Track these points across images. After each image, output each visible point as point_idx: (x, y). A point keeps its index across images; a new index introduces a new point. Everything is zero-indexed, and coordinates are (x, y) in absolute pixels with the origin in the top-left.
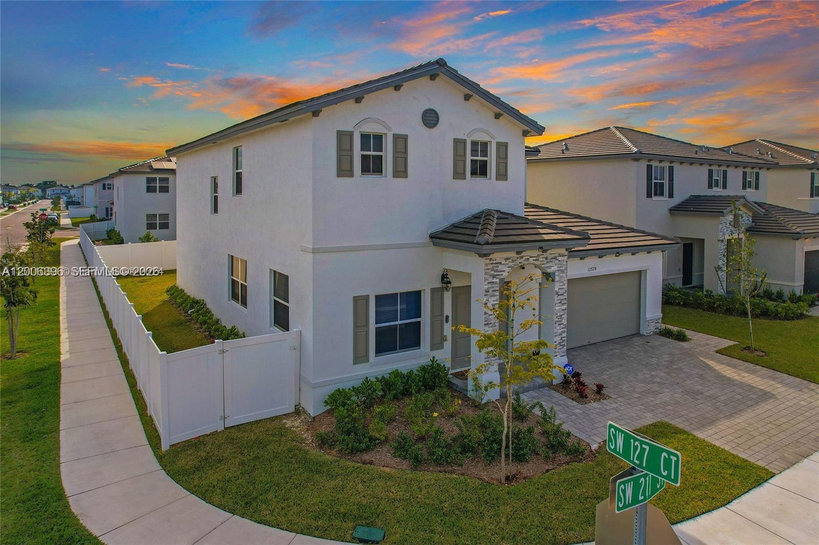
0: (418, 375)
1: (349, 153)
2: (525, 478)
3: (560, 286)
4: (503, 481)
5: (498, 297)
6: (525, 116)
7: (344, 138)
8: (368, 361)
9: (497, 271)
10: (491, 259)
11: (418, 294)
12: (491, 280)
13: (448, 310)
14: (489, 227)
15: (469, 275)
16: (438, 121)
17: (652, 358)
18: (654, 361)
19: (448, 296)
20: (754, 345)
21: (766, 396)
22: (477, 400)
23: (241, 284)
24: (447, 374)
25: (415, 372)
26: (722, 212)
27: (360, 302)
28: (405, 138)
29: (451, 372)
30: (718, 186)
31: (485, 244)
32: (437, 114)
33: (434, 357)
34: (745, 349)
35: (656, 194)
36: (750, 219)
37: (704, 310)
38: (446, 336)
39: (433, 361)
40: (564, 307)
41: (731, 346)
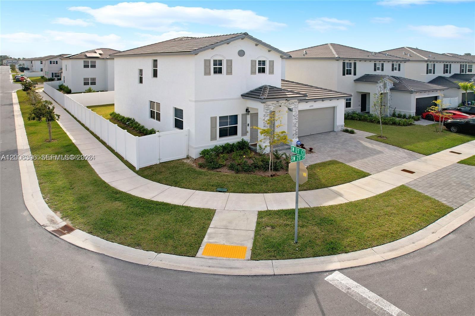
0: (237, 145)
1: (209, 67)
2: (278, 176)
3: (295, 113)
4: (270, 176)
5: (269, 117)
6: (281, 51)
7: (207, 62)
8: (216, 140)
9: (269, 108)
10: (266, 104)
11: (236, 116)
12: (266, 111)
13: (249, 122)
14: (265, 92)
15: (257, 109)
16: (244, 54)
17: (337, 139)
18: (337, 141)
19: (249, 117)
20: (383, 135)
21: (379, 152)
22: (261, 153)
23: (156, 112)
24: (248, 144)
25: (235, 144)
26: (377, 82)
27: (213, 119)
28: (231, 61)
29: (250, 144)
30: (379, 70)
31: (263, 99)
32: (244, 51)
33: (243, 139)
34: (379, 137)
35: (347, 74)
36: (392, 85)
37: (368, 122)
38: (248, 131)
39: (242, 140)
40: (297, 121)
41: (373, 136)
